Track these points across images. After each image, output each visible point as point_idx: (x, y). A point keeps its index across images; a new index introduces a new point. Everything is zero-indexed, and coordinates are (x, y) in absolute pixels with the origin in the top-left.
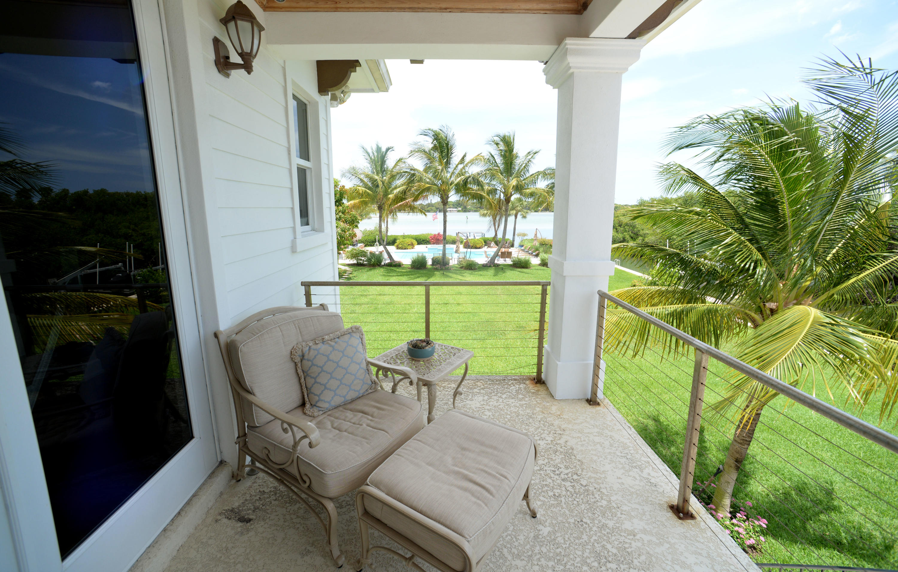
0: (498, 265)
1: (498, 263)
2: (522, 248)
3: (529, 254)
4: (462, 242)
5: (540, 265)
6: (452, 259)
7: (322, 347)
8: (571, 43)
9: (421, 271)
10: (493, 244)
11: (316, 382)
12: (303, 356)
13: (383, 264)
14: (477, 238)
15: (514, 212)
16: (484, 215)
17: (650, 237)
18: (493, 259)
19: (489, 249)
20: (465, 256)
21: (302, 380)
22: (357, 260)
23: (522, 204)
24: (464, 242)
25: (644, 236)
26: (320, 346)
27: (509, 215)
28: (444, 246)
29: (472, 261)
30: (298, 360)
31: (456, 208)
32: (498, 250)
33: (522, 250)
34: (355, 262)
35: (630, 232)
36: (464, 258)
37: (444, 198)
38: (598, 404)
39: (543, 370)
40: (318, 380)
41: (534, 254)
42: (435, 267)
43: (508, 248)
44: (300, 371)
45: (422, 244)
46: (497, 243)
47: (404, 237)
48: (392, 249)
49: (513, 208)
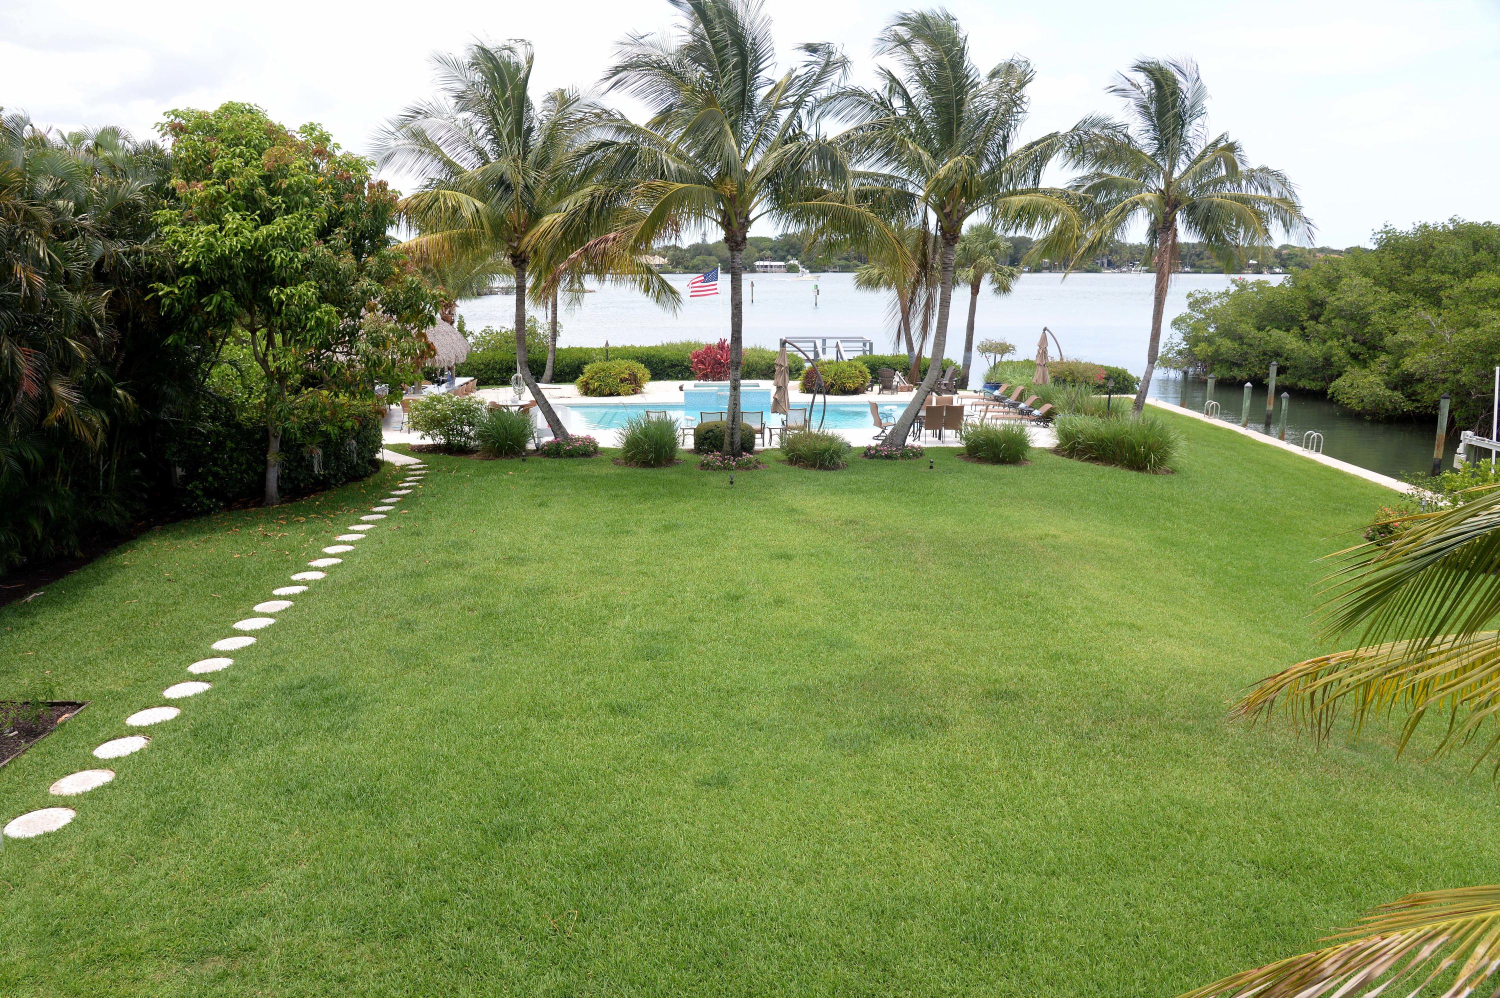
0: (918, 453)
1: (917, 444)
2: (997, 393)
3: (1022, 412)
4: (796, 372)
5: (1056, 451)
6: (762, 432)
9: (659, 472)
10: (900, 379)
13: (531, 446)
14: (847, 356)
15: (971, 272)
16: (871, 283)
17: (1421, 355)
18: (901, 430)
19: (887, 397)
20: (807, 422)
22: (446, 435)
23: (997, 246)
24: (803, 372)
25: (1401, 351)
27: (956, 283)
28: (735, 388)
29: (832, 439)
31: (783, 259)
32: (921, 401)
33: (997, 399)
34: (441, 440)
35: (1350, 338)
36: (802, 428)
37: (735, 225)
41: (1036, 412)
42: (703, 457)
43: (949, 391)
45: (665, 377)
46: (913, 376)
47: (608, 353)
48: (562, 395)
49: (969, 259)
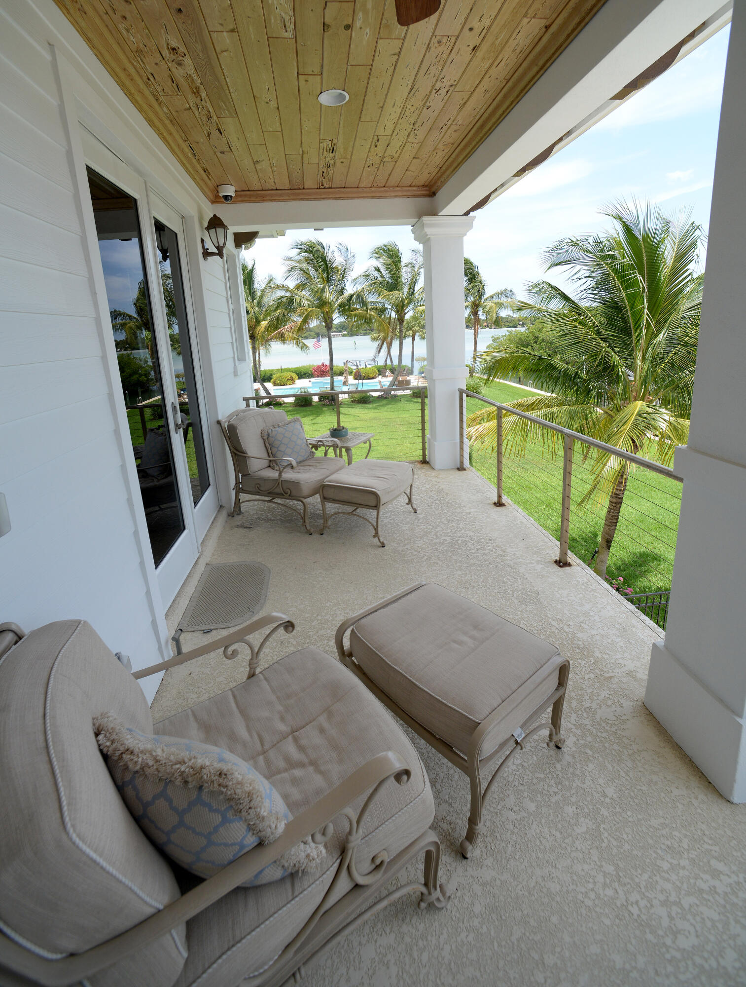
0: (396, 397)
1: (396, 394)
2: (423, 375)
4: (351, 373)
6: (341, 393)
7: (280, 430)
8: (426, 219)
9: (308, 408)
10: (388, 373)
11: (278, 450)
12: (268, 435)
13: (261, 403)
14: (369, 366)
15: (411, 333)
16: (375, 338)
18: (389, 390)
19: (384, 379)
21: (269, 450)
23: (420, 322)
26: (277, 429)
27: (405, 337)
28: (332, 377)
29: (366, 394)
30: (265, 437)
31: (340, 332)
32: (395, 379)
33: (423, 377)
36: (355, 391)
37: (328, 321)
38: (465, 470)
39: (427, 453)
40: (279, 449)
42: (323, 403)
43: (406, 376)
44: (267, 444)
45: (303, 378)
46: (393, 371)
47: (282, 370)
48: (268, 385)
49: (410, 328)
